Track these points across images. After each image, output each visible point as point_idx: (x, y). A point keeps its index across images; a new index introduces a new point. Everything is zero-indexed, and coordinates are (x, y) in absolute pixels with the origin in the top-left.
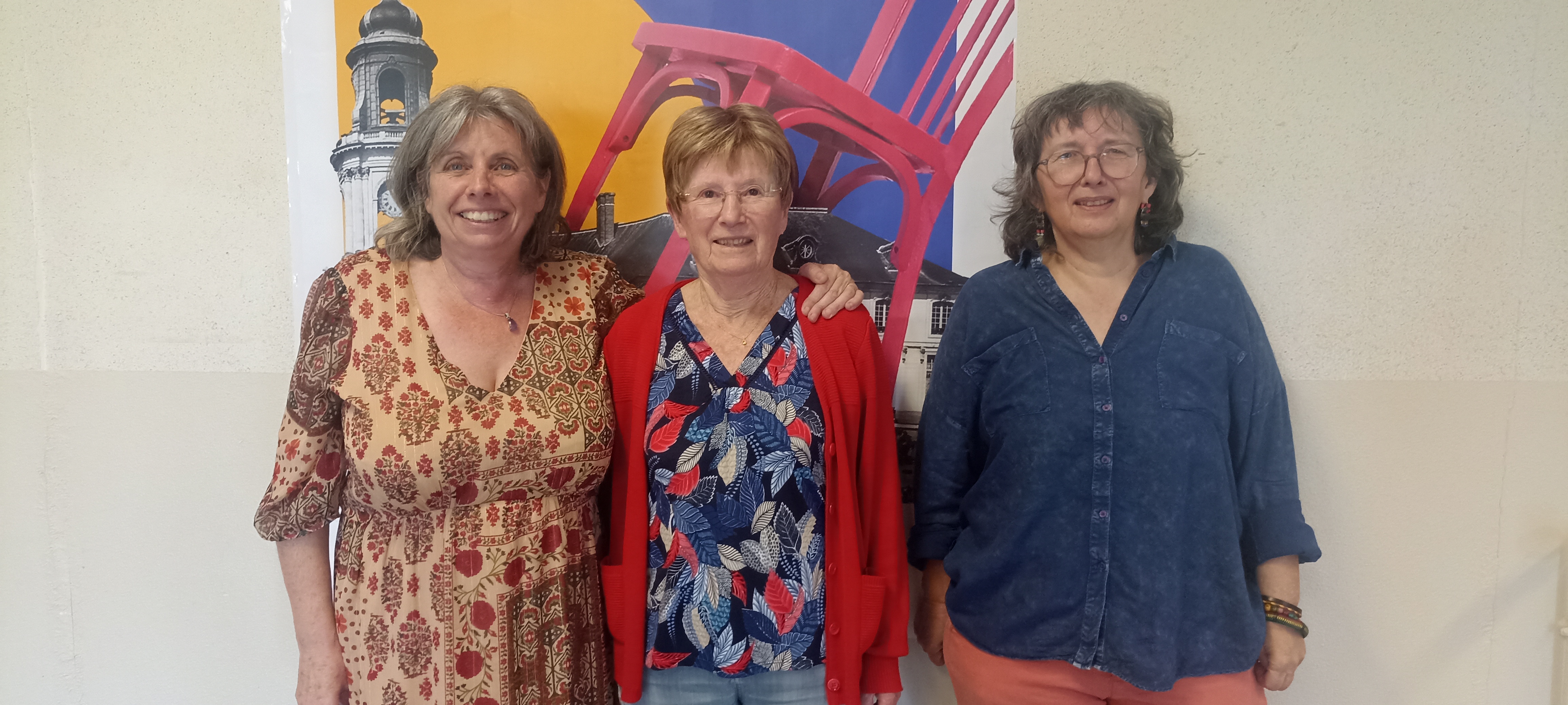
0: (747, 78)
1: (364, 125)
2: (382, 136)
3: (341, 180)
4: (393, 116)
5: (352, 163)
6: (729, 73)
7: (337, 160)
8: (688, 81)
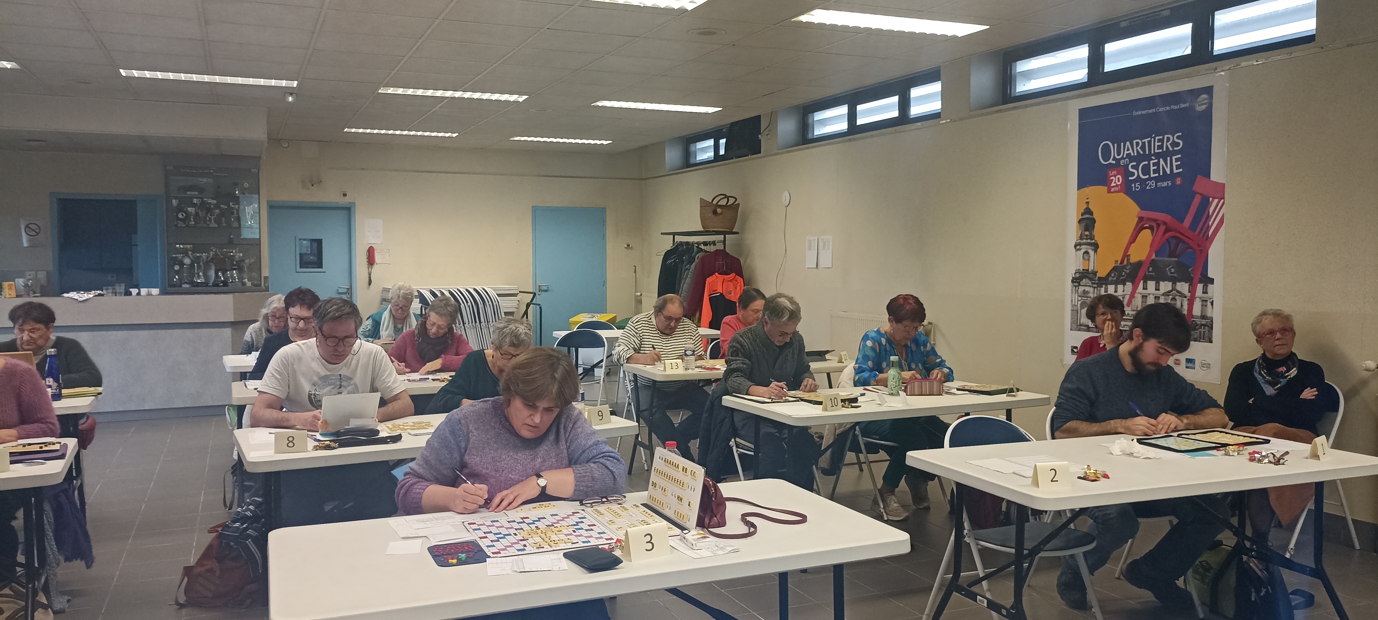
0: (1160, 224)
1: (1081, 238)
2: (1085, 241)
3: (1076, 251)
4: (1087, 235)
5: (1078, 247)
6: (1156, 223)
7: (1075, 246)
8: (1147, 225)
